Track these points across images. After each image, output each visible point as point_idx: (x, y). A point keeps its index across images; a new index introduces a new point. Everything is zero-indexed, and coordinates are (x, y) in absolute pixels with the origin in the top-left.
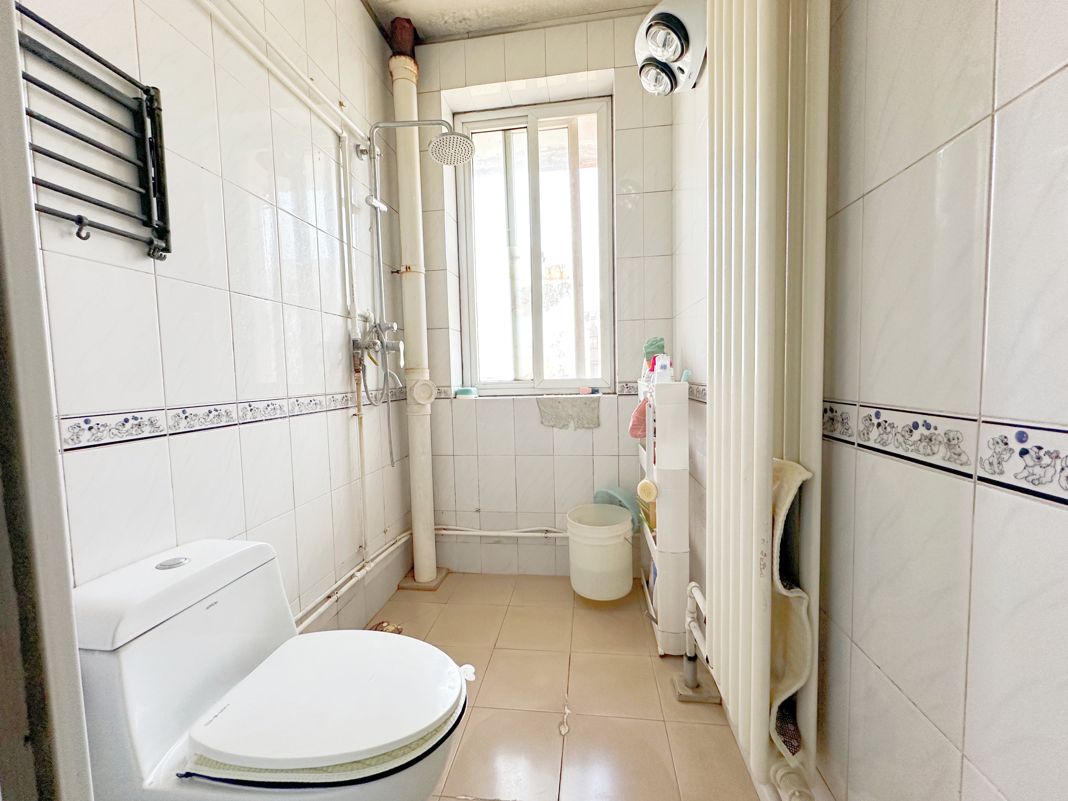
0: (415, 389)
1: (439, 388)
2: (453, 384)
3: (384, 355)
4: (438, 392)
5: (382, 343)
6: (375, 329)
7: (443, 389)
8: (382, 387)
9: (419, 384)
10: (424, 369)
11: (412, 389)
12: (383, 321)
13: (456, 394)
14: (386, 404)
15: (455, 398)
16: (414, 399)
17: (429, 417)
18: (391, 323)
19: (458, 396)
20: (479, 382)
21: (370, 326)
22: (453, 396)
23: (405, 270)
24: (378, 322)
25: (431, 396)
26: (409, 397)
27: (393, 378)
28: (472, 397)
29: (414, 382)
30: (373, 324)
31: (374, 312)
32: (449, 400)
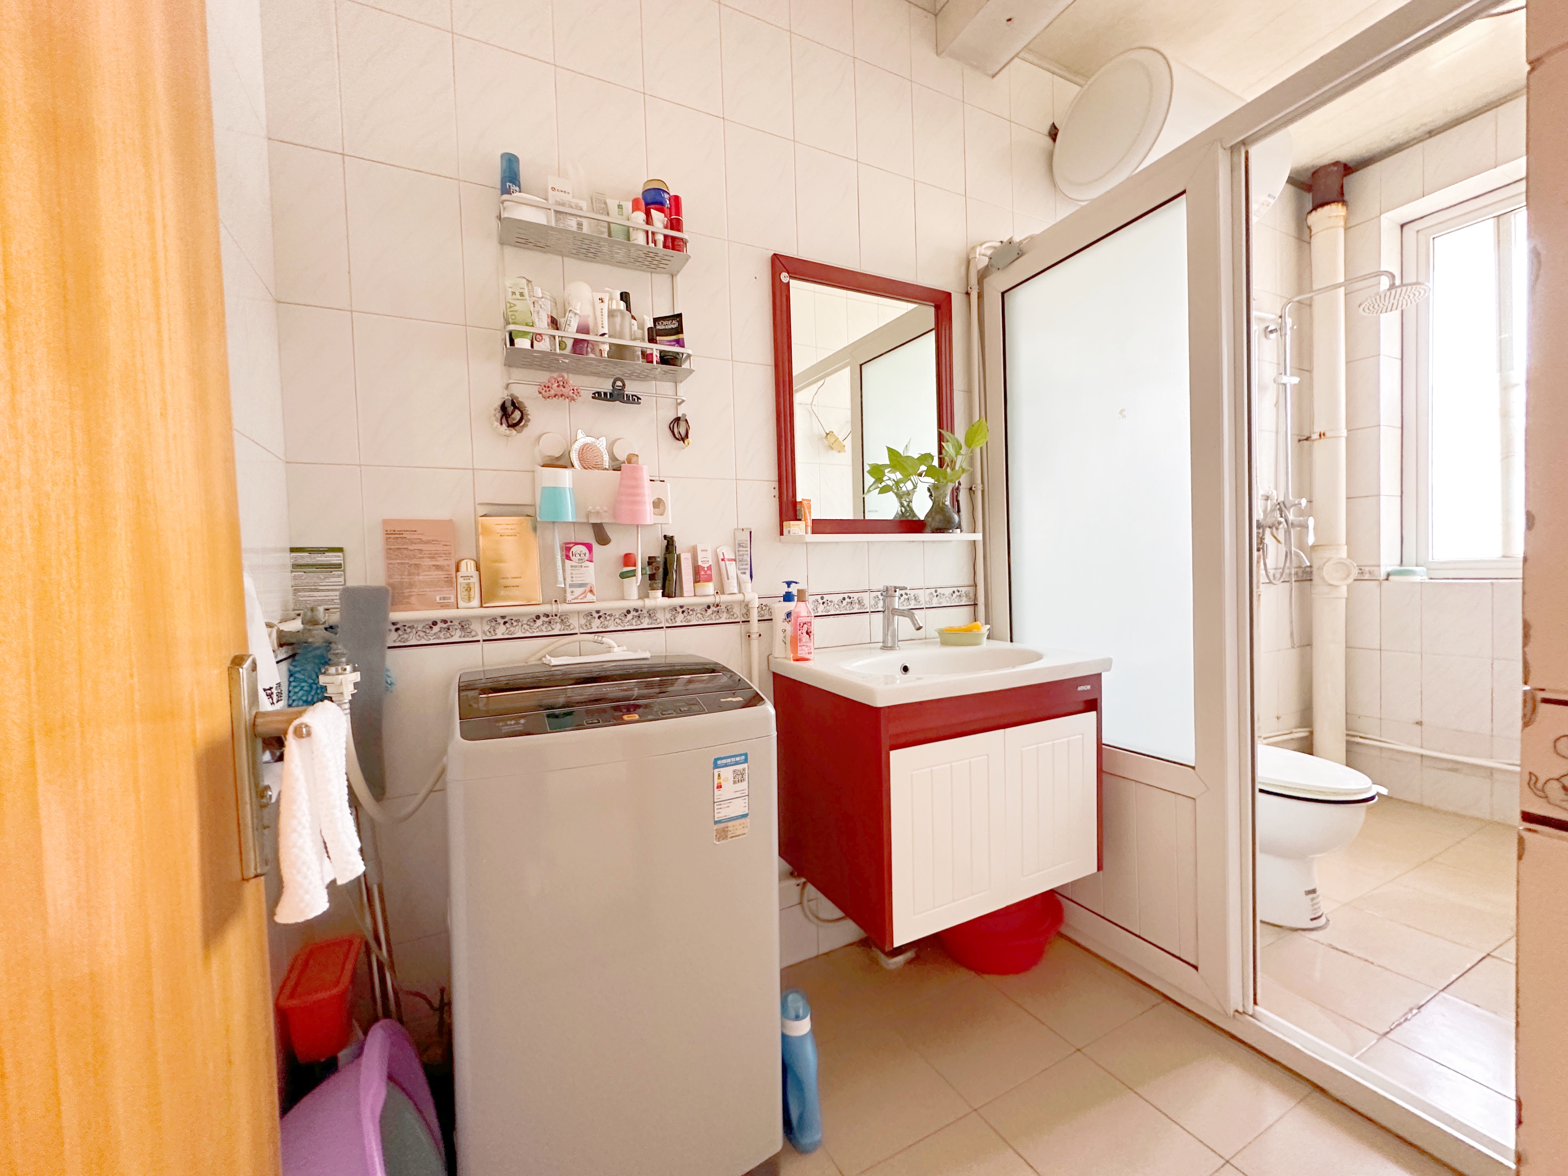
0: (1325, 568)
1: (1361, 568)
2: (1383, 561)
3: (1287, 532)
4: (1359, 573)
5: (1286, 521)
6: (1278, 506)
7: (1367, 569)
8: (1282, 566)
9: (1331, 562)
10: (1340, 545)
11: (1320, 568)
12: (1288, 497)
13: (1388, 575)
14: (1288, 584)
15: (1387, 579)
16: (1323, 579)
17: (1344, 601)
18: (1299, 500)
19: (1391, 578)
20: (1430, 559)
21: (1273, 503)
22: (1383, 576)
23: (1318, 437)
24: (1281, 499)
25: (1348, 576)
26: (1315, 577)
27: (1298, 555)
28: (1417, 579)
29: (1325, 560)
30: (1275, 501)
31: (1276, 488)
32: (1377, 582)
